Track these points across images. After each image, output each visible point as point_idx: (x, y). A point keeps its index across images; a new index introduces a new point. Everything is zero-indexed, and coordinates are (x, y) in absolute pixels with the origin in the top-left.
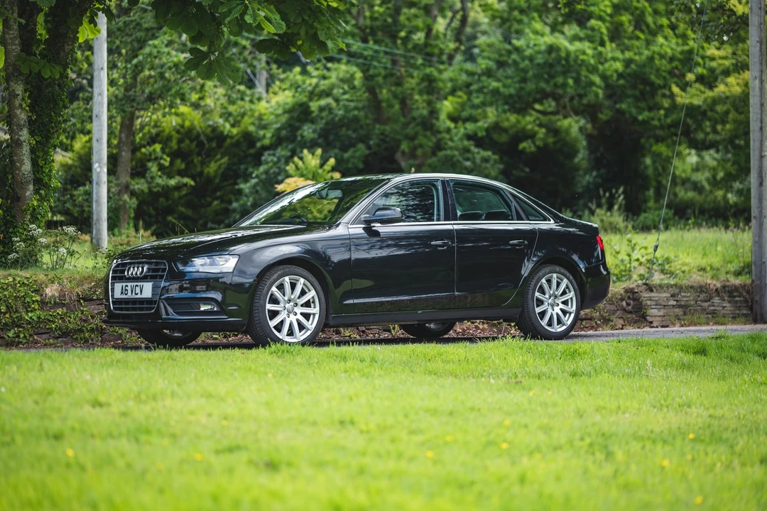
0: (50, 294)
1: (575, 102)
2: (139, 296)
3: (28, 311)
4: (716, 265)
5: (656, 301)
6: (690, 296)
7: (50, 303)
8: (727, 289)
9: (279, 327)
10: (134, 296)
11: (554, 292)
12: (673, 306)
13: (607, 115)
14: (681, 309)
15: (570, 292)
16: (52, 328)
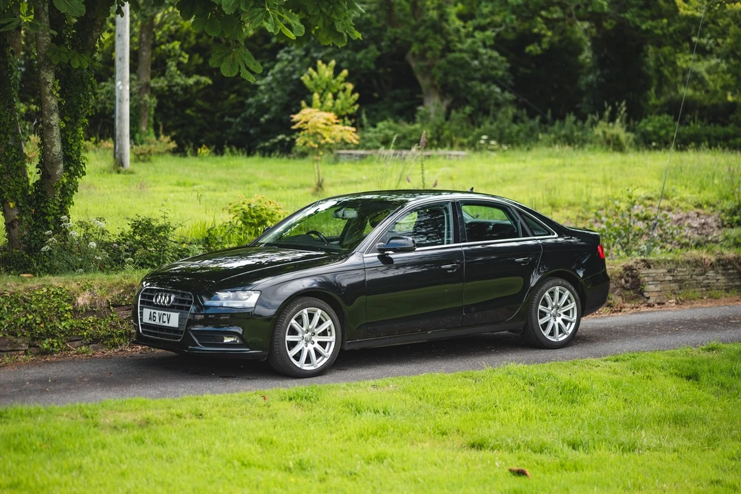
0: (82, 303)
1: (581, 11)
2: (166, 324)
3: (61, 321)
4: (713, 201)
5: (654, 277)
6: (686, 271)
7: (82, 311)
8: (721, 262)
9: (297, 357)
10: (161, 323)
11: (556, 304)
12: (670, 281)
13: (611, 24)
14: (677, 284)
15: (571, 302)
16: (84, 335)
